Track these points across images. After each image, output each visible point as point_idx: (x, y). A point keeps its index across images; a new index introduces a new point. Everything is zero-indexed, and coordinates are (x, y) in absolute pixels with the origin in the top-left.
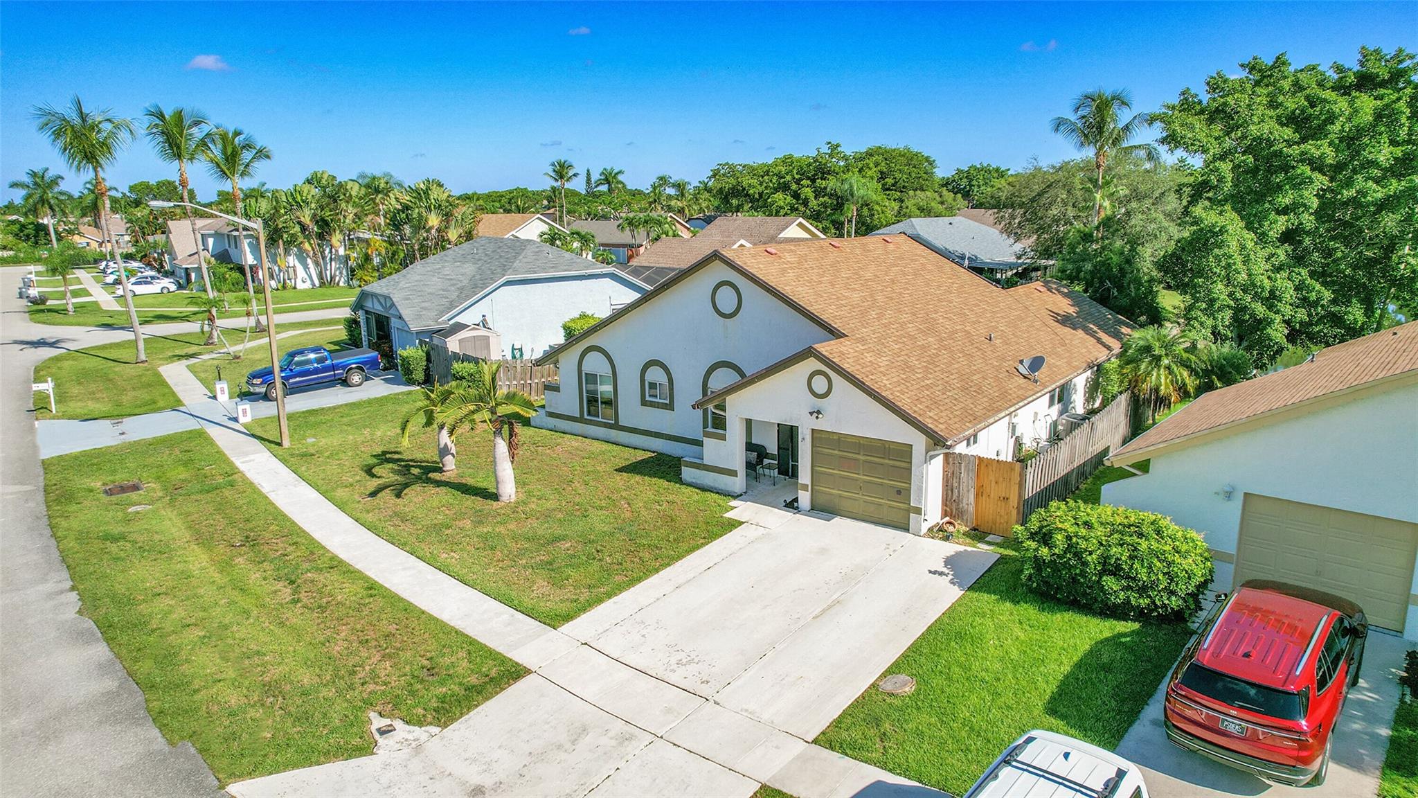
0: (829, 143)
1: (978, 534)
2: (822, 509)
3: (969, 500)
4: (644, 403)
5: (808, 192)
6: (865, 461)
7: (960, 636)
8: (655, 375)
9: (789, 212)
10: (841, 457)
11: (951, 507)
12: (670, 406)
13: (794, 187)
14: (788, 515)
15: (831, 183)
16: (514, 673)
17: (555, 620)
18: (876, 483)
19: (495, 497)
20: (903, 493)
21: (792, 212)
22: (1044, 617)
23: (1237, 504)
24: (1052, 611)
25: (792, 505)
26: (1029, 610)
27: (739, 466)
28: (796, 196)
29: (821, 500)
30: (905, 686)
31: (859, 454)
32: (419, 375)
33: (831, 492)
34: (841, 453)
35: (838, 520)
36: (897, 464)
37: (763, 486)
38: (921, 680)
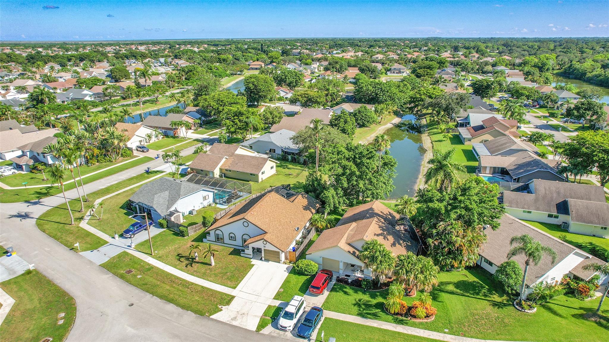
1: (290, 262)
2: (267, 260)
3: (289, 257)
4: (230, 239)
6: (272, 253)
7: (288, 282)
8: (231, 235)
11: (286, 258)
12: (235, 240)
14: (261, 262)
16: (233, 297)
17: (234, 288)
18: (274, 257)
19: (211, 265)
20: (279, 258)
22: (298, 277)
23: (322, 258)
24: (300, 276)
25: (261, 259)
26: (297, 276)
27: (251, 253)
29: (266, 259)
30: (282, 290)
33: (267, 258)
34: (269, 252)
35: (270, 262)
36: (277, 254)
37: (255, 255)
38: (284, 289)
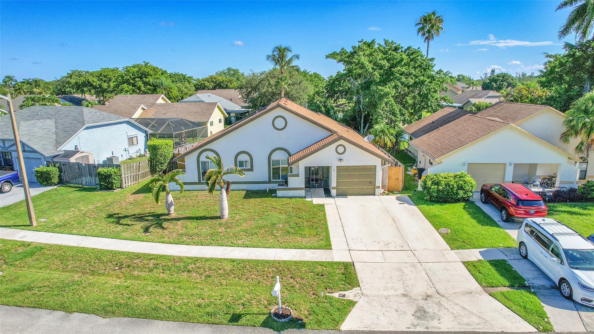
0: (145, 62)
1: (390, 192)
2: (340, 195)
5: (140, 83)
6: (357, 174)
8: (243, 158)
9: (132, 93)
10: (348, 174)
12: (251, 170)
13: (132, 81)
15: (151, 80)
16: (348, 265)
17: (328, 247)
18: (362, 181)
19: (217, 217)
20: (372, 183)
21: (133, 93)
23: (466, 167)
25: (329, 196)
27: (304, 185)
28: (134, 85)
29: (340, 192)
30: (448, 230)
31: (355, 172)
32: (56, 180)
33: (344, 188)
34: (348, 173)
35: (349, 197)
36: (370, 173)
